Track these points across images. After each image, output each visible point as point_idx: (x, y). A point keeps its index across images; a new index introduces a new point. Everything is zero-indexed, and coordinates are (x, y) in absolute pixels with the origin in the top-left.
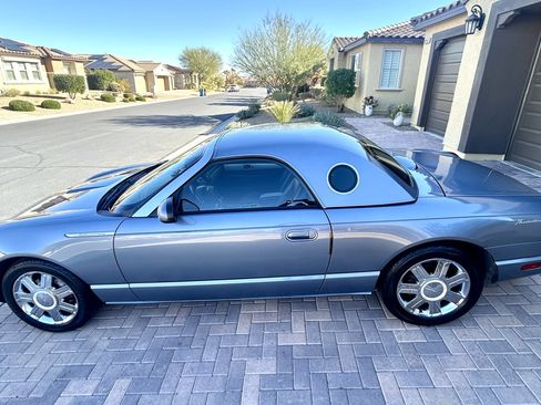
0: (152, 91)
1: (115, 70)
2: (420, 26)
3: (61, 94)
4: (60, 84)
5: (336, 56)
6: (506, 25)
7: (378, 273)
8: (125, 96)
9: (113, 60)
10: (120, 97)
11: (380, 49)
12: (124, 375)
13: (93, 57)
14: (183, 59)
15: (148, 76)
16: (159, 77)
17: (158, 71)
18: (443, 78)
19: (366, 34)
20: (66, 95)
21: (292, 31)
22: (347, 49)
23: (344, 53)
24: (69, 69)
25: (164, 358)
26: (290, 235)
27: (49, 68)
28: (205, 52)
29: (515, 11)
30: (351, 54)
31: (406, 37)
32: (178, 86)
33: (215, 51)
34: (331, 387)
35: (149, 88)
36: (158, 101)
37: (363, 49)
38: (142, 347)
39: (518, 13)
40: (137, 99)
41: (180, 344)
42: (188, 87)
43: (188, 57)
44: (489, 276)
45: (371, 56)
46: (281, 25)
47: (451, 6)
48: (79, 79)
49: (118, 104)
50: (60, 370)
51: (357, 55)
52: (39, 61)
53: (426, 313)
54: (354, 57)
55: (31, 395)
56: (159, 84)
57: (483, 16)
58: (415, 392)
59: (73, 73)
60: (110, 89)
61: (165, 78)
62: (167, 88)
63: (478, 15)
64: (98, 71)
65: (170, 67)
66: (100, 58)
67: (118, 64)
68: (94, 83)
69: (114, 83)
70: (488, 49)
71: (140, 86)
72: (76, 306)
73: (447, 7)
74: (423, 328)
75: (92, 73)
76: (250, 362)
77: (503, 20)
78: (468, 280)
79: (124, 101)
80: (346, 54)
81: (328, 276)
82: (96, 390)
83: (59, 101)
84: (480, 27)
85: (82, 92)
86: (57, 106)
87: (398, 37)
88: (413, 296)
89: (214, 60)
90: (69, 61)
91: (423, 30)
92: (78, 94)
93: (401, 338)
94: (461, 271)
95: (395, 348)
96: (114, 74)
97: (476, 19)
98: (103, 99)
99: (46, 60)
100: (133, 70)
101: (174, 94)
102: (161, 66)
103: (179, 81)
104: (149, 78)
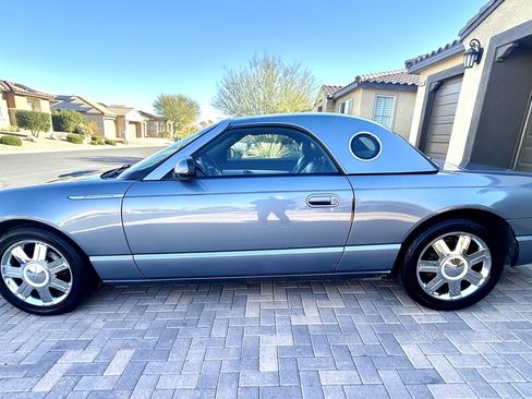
0: (123, 136)
1: (83, 112)
2: (414, 68)
3: (23, 131)
4: (23, 120)
5: (325, 103)
6: (504, 58)
7: (399, 246)
8: (93, 139)
9: (82, 102)
10: (88, 139)
11: (372, 95)
12: (126, 347)
13: (59, 98)
14: (157, 106)
15: (119, 120)
16: (131, 122)
17: (130, 116)
18: (440, 120)
19: (358, 78)
20: (27, 132)
21: (280, 75)
22: (336, 96)
23: (333, 101)
24: (33, 106)
25: (169, 335)
26: (312, 200)
27: (11, 104)
28: (182, 99)
29: (514, 42)
30: (340, 102)
31: (398, 84)
32: (150, 134)
33: (193, 100)
34: (353, 354)
35: (120, 133)
36: (129, 146)
37: (354, 95)
38: (144, 327)
39: (516, 45)
40: (107, 143)
41: (185, 324)
42: (162, 135)
43: (163, 103)
44: (509, 259)
45: (363, 102)
46: (268, 67)
47: (447, 46)
48: (44, 116)
49: (85, 145)
50: (53, 344)
51: (347, 103)
53: (446, 297)
54: (344, 105)
55: (23, 363)
56: (130, 130)
57: (481, 50)
58: (443, 358)
59: (37, 110)
60: (76, 132)
61: (137, 124)
62: (138, 135)
63: (477, 49)
64: (65, 112)
65: (143, 114)
66: (67, 99)
67: (86, 106)
68: (59, 124)
69: (81, 125)
70: (486, 83)
71: (110, 130)
72: (70, 284)
73: (443, 47)
74: (443, 313)
75: (57, 113)
76: (264, 338)
77: (501, 52)
78: (489, 257)
79: (93, 144)
80: (335, 101)
81: (348, 249)
82: (97, 358)
83: (21, 138)
84: (478, 61)
85: (46, 130)
86: (18, 143)
87: (390, 83)
88: (434, 275)
89: (191, 108)
90: (34, 97)
91: (417, 73)
92: (42, 133)
93: (421, 320)
94: (481, 247)
95: (416, 327)
96: (81, 116)
97: (474, 53)
98: (69, 139)
99: (9, 95)
100: (103, 113)
101: (146, 142)
102: (133, 112)
103: (152, 129)
104: (120, 123)
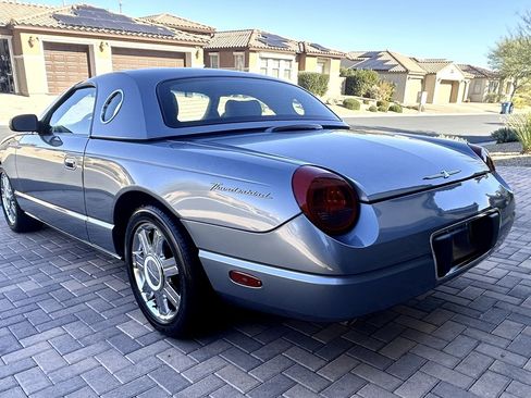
1: (384, 71)
8: (379, 104)
13: (367, 55)
14: (494, 56)
15: (428, 79)
16: (444, 82)
17: (443, 74)
24: (323, 67)
27: (302, 67)
32: (472, 98)
42: (490, 100)
48: (322, 79)
52: (293, 58)
56: (442, 92)
60: (366, 95)
61: (454, 83)
62: (453, 99)
66: (374, 56)
68: (352, 86)
69: (375, 87)
75: (353, 74)
85: (322, 94)
90: (325, 57)
98: (345, 105)
99: (301, 57)
100: (407, 71)
101: (462, 108)
102: (451, 66)
103: (477, 90)
104: (428, 83)
